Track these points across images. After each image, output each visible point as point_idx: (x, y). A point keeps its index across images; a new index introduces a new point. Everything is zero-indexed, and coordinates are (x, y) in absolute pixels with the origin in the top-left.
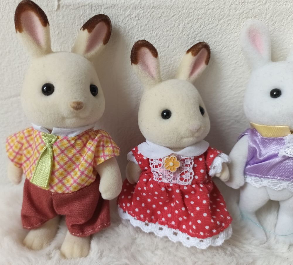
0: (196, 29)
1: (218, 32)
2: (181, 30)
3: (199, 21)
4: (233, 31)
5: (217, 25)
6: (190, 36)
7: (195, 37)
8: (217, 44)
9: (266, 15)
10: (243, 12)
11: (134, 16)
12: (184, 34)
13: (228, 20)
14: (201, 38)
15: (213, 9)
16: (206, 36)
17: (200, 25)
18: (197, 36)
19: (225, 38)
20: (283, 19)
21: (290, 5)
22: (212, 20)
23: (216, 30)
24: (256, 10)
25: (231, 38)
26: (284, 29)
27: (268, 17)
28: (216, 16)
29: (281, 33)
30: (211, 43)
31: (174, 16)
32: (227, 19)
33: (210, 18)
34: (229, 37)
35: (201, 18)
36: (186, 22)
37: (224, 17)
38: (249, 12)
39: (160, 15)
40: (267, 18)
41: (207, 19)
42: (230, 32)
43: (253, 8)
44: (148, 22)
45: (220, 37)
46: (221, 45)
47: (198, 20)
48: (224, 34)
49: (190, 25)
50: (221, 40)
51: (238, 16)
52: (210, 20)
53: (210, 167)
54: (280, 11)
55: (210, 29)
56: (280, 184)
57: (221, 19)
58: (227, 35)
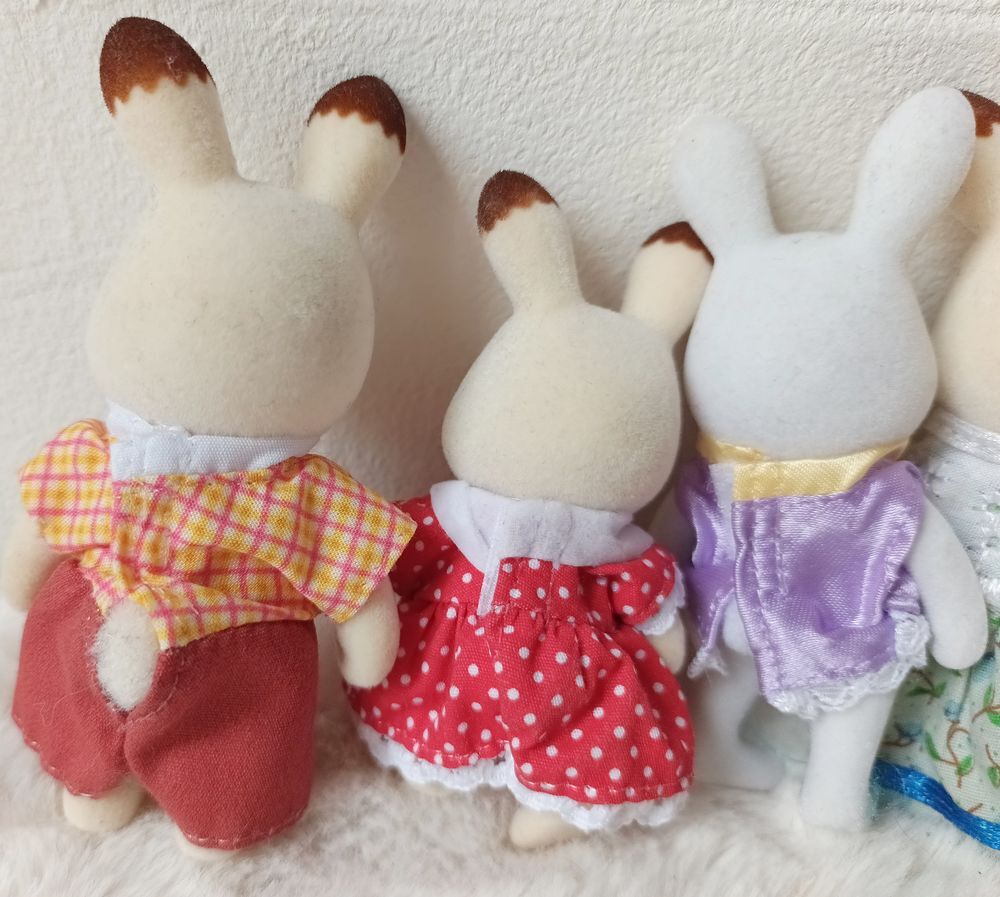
0: (503, 85)
1: (576, 96)
2: (455, 86)
3: (514, 60)
4: (623, 95)
5: (573, 74)
6: (486, 107)
8: (573, 135)
9: (730, 43)
10: (658, 33)
11: (297, 35)
12: (465, 99)
13: (609, 59)
14: (522, 115)
15: (560, 20)
16: (539, 110)
17: (516, 73)
19: (600, 117)
20: (785, 58)
21: (805, 14)
22: (557, 56)
23: (569, 91)
24: (699, 29)
25: (618, 118)
26: (790, 93)
27: (737, 50)
28: (570, 43)
30: (555, 133)
31: (431, 40)
32: (605, 56)
33: (551, 51)
34: (612, 114)
35: (519, 51)
36: (472, 61)
37: (596, 50)
38: (676, 32)
39: (384, 37)
40: (735, 55)
41: (539, 54)
42: (616, 98)
43: (688, 22)
44: (346, 58)
45: (582, 111)
46: (587, 140)
47: (509, 55)
48: (595, 105)
49: (485, 72)
50: (587, 124)
51: (641, 46)
52: (549, 57)
54: (774, 34)
55: (549, 87)
57: (586, 55)
58: (606, 106)
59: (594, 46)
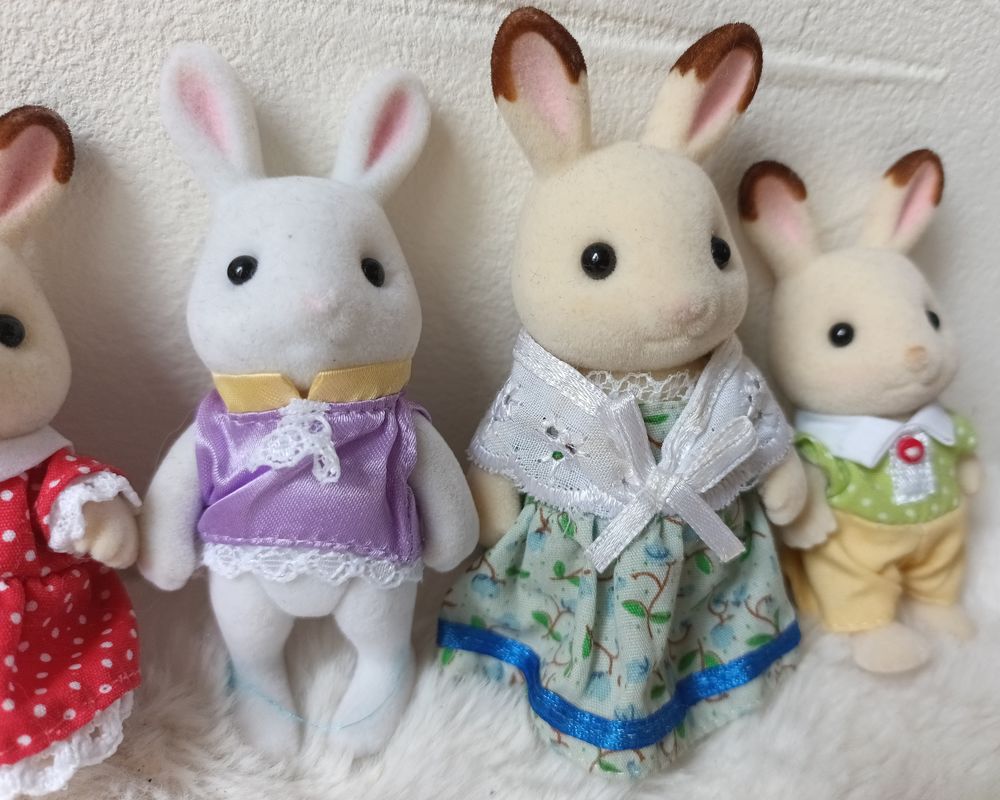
0: (18, 63)
1: (100, 78)
3: (24, 38)
4: (150, 80)
5: (92, 57)
7: (23, 91)
8: (105, 118)
9: (247, 35)
10: (172, 19)
13: (126, 43)
14: (45, 95)
16: (63, 90)
17: (28, 52)
18: (31, 87)
19: (130, 101)
20: (306, 51)
21: (316, 10)
22: (71, 36)
23: (91, 72)
24: (213, 18)
25: (150, 102)
26: (317, 86)
27: (256, 41)
28: (81, 24)
29: (311, 95)
30: (86, 116)
32: (122, 39)
33: (62, 31)
34: (142, 98)
35: (29, 29)
37: (111, 32)
38: (191, 20)
40: (255, 47)
41: (49, 33)
42: (143, 83)
43: (201, 11)
45: (110, 94)
46: (123, 124)
47: (18, 32)
48: (123, 89)
50: (119, 107)
51: (157, 32)
52: (61, 37)
53: (45, 520)
54: (289, 27)
55: (70, 67)
56: (288, 562)
57: (102, 37)
58: (134, 90)
59: (108, 28)
